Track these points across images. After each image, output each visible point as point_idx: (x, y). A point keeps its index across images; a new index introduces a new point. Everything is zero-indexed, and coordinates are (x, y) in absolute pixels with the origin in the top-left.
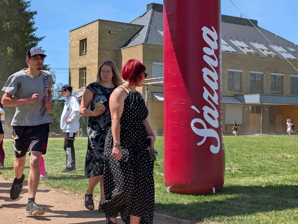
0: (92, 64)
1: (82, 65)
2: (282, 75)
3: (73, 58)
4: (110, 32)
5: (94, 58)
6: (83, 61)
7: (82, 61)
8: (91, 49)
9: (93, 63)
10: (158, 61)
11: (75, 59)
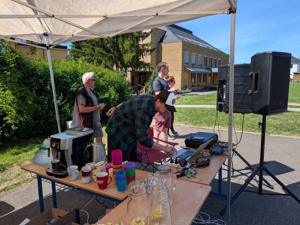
2: (216, 59)
4: (155, 34)
10: (186, 51)
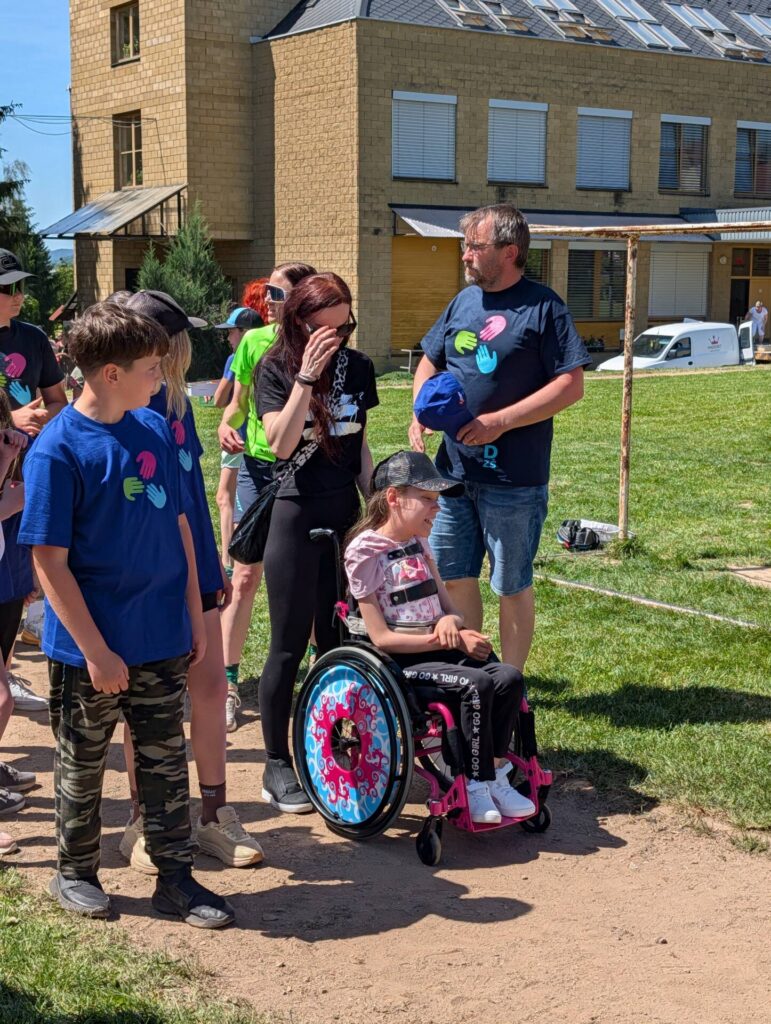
0: (161, 99)
1: (123, 101)
3: (86, 75)
5: (172, 76)
6: (128, 86)
7: (123, 87)
8: (155, 41)
9: (165, 93)
10: (412, 86)
11: (94, 80)
